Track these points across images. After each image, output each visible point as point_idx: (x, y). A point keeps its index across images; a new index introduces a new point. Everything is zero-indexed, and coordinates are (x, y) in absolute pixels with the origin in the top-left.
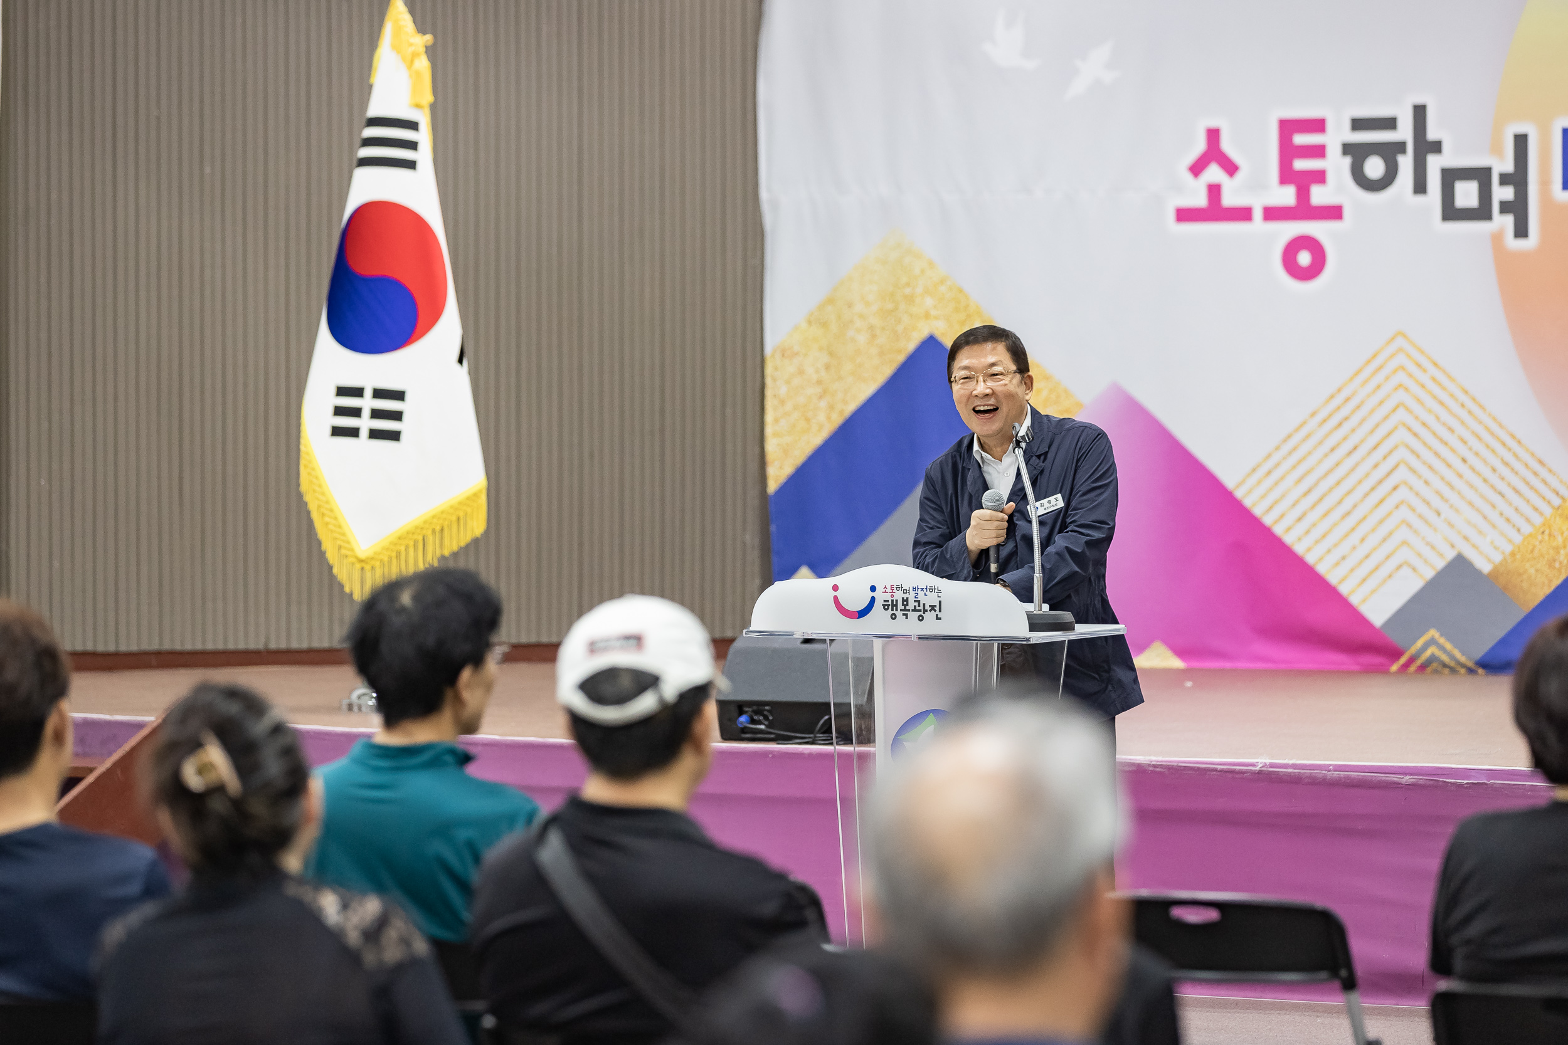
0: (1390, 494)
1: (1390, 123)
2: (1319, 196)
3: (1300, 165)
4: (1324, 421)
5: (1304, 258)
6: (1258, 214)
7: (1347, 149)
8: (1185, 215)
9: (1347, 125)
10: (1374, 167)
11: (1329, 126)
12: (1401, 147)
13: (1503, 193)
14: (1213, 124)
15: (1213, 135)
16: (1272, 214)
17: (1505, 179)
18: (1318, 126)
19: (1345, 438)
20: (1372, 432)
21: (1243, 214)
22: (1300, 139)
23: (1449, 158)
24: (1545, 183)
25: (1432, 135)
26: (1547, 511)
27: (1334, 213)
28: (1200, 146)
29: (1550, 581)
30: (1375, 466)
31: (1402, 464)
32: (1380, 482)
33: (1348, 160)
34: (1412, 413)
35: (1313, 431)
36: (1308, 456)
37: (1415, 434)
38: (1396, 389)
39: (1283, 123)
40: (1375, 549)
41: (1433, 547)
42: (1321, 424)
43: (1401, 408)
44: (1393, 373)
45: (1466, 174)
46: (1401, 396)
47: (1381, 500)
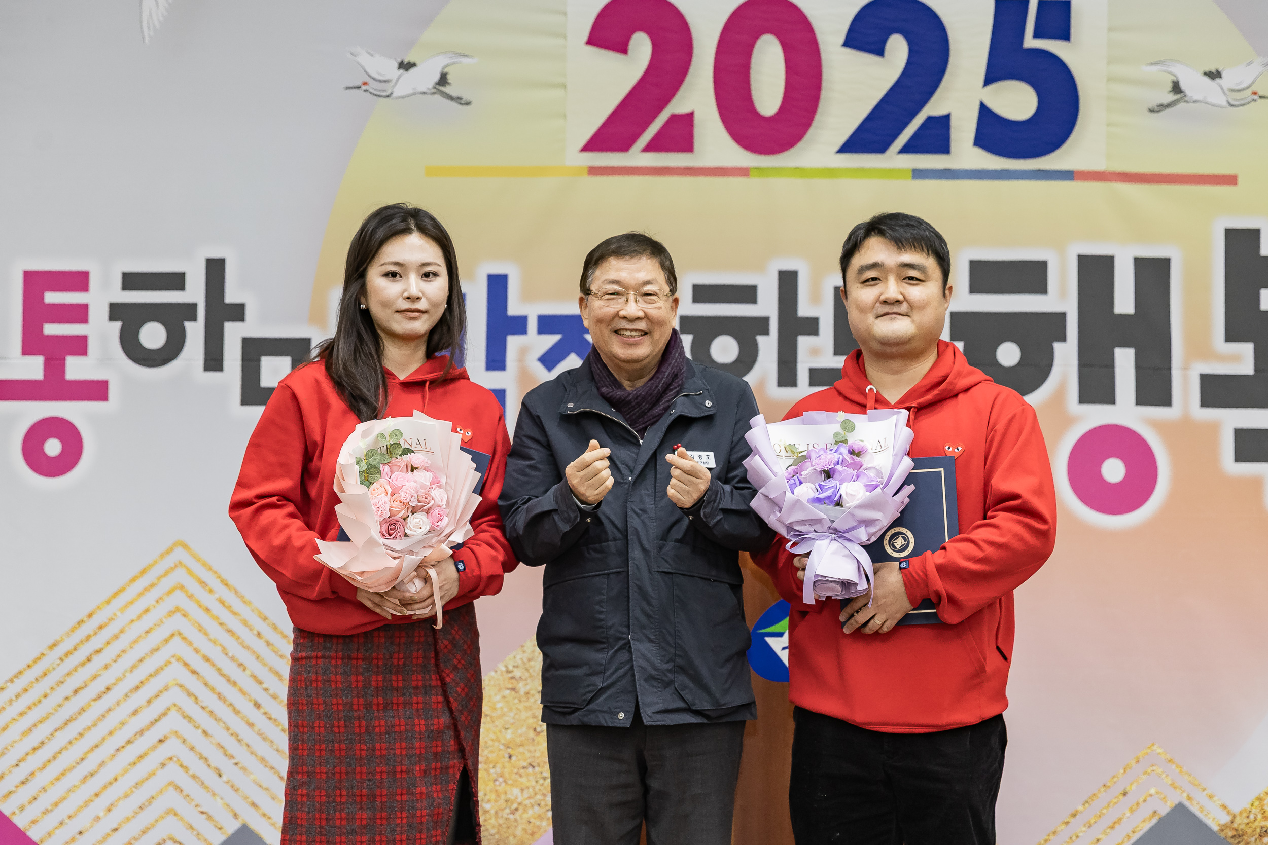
0: (154, 748)
1: (176, 281)
2: (77, 369)
3: (50, 329)
4: (68, 654)
5: (53, 447)
7: (116, 311)
9: (118, 282)
10: (153, 335)
11: (94, 282)
12: (189, 311)
16: (10, 390)
18: (79, 281)
19: (95, 677)
20: (132, 669)
22: (51, 298)
23: (254, 326)
25: (231, 296)
27: (96, 391)
30: (135, 712)
31: (173, 709)
32: (141, 733)
33: (118, 325)
34: (191, 644)
35: (51, 668)
36: (43, 699)
37: (194, 672)
38: (171, 614)
39: (29, 276)
40: (128, 819)
41: (209, 817)
42: (64, 658)
43: (177, 639)
44: (169, 593)
45: (276, 346)
46: (178, 622)
47: (141, 757)
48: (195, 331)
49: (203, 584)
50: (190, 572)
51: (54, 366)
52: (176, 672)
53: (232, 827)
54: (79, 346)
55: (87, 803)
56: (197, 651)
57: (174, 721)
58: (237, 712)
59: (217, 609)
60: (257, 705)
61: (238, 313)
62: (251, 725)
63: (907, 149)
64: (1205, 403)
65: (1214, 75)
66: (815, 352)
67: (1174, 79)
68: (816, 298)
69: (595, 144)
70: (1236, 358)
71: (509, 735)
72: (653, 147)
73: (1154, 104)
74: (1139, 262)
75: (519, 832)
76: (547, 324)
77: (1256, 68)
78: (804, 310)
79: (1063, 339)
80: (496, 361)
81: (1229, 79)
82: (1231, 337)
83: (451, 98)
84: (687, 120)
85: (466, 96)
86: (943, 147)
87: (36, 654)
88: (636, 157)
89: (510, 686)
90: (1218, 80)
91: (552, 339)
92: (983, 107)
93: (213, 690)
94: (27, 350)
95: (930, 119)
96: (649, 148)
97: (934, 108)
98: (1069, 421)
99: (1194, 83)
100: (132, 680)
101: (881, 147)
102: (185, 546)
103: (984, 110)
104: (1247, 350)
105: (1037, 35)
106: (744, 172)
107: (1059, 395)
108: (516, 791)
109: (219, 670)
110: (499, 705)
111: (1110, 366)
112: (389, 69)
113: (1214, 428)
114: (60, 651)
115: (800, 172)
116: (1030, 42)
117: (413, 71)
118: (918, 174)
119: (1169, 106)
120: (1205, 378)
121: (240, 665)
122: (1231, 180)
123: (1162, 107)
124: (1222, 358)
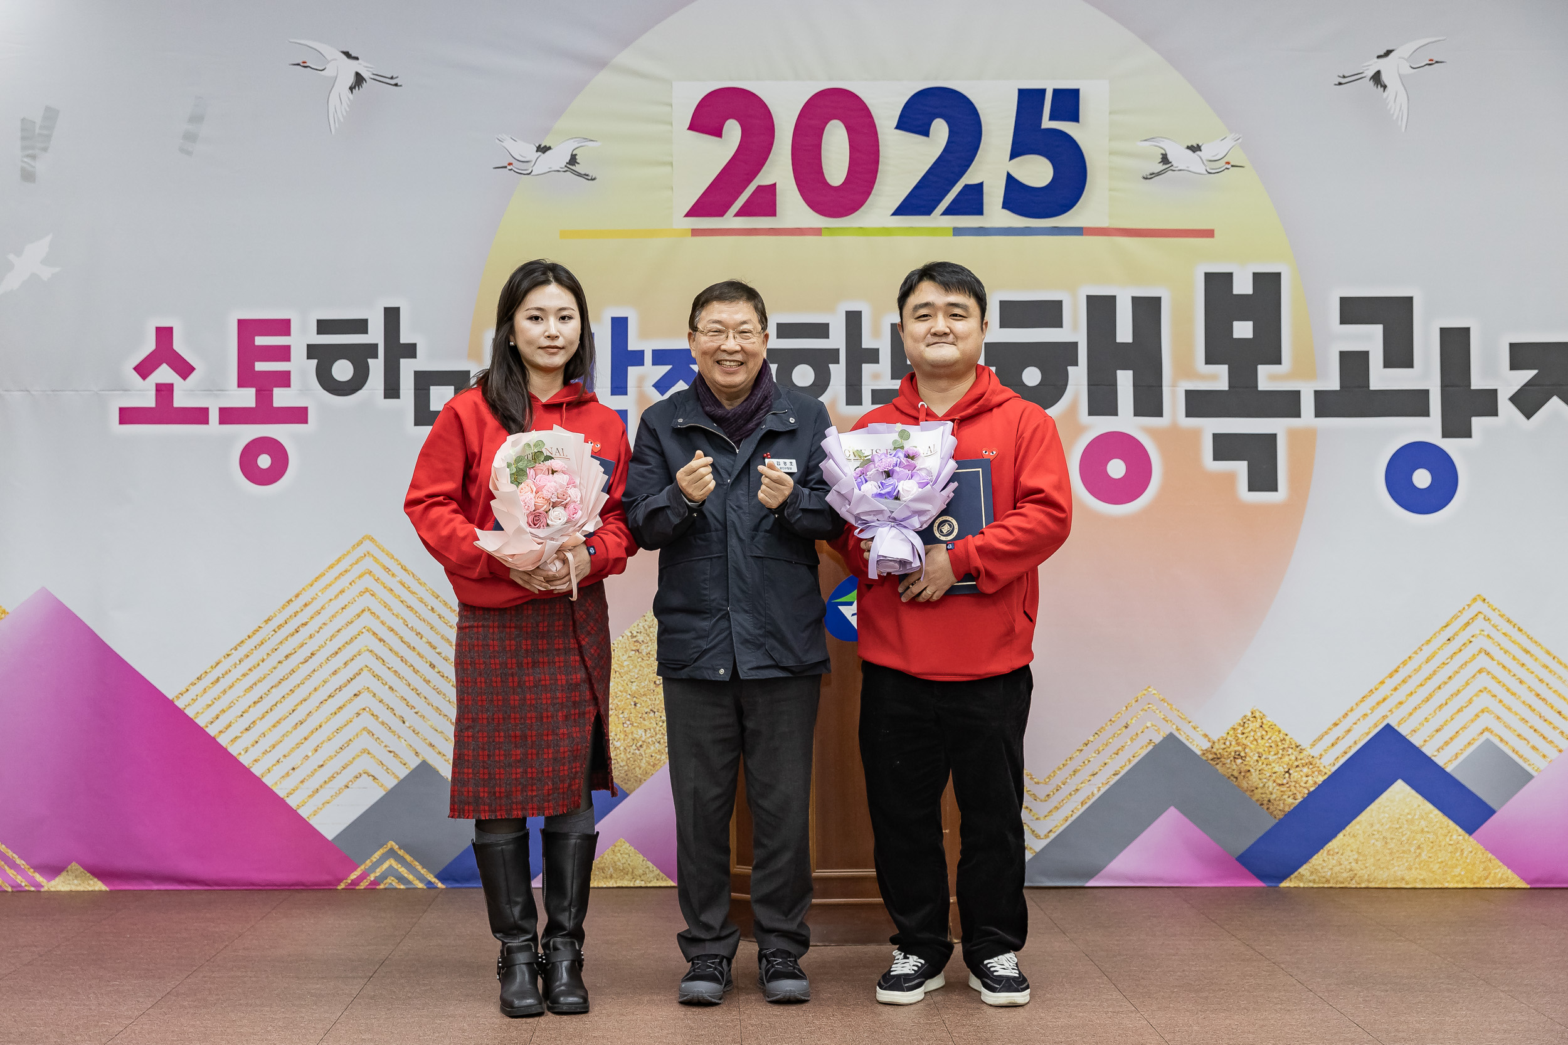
0: (350, 701)
1: (361, 326)
2: (282, 398)
3: (260, 366)
4: (280, 627)
5: (264, 461)
6: (214, 416)
7: (313, 351)
8: (128, 416)
9: (314, 327)
10: (343, 370)
11: (295, 327)
12: (371, 350)
14: (164, 322)
15: (164, 334)
16: (229, 416)
18: (283, 327)
19: (302, 645)
20: (332, 638)
21: (199, 416)
22: (260, 341)
23: (424, 362)
25: (403, 340)
27: (298, 415)
28: (149, 345)
30: (335, 673)
31: (365, 669)
32: (340, 689)
33: (314, 362)
34: (378, 617)
35: (267, 638)
36: (261, 663)
37: (381, 640)
38: (362, 594)
39: (241, 323)
40: (331, 758)
41: (396, 755)
42: (277, 630)
43: (367, 613)
44: (360, 577)
45: (442, 378)
46: (367, 601)
47: (341, 708)
48: (377, 367)
49: (388, 570)
50: (376, 560)
51: (264, 396)
52: (367, 640)
53: (414, 763)
54: (284, 379)
55: (298, 745)
56: (383, 623)
57: (365, 679)
58: (416, 672)
59: (399, 590)
60: (432, 666)
61: (411, 351)
62: (428, 682)
63: (947, 212)
64: (1189, 414)
65: (1194, 149)
66: (876, 376)
67: (1164, 152)
68: (876, 333)
69: (696, 211)
70: (1214, 377)
71: (634, 687)
72: (742, 213)
73: (1147, 173)
74: (1136, 301)
75: (643, 764)
76: (660, 357)
77: (1229, 143)
78: (867, 343)
79: (1076, 364)
80: (619, 387)
81: (1207, 152)
82: (1210, 360)
83: (580, 175)
84: (770, 191)
85: (592, 174)
86: (978, 210)
87: (256, 627)
88: (730, 220)
89: (634, 648)
90: (1198, 153)
91: (665, 369)
92: (1008, 174)
93: (396, 654)
94: (241, 384)
95: (967, 187)
96: (738, 214)
97: (970, 178)
98: (1081, 429)
99: (1179, 156)
100: (332, 647)
101: (927, 211)
102: (372, 540)
103: (1010, 178)
104: (1223, 370)
105: (1052, 118)
106: (817, 232)
107: (1073, 408)
108: (641, 732)
109: (401, 638)
110: (626, 663)
111: (1113, 385)
112: (530, 153)
113: (1196, 433)
114: (274, 624)
115: (862, 231)
116: (1047, 123)
117: (548, 153)
118: (958, 232)
119: (1159, 174)
120: (1188, 393)
121: (418, 634)
122: (1209, 233)
123: (1154, 175)
124: (1203, 377)
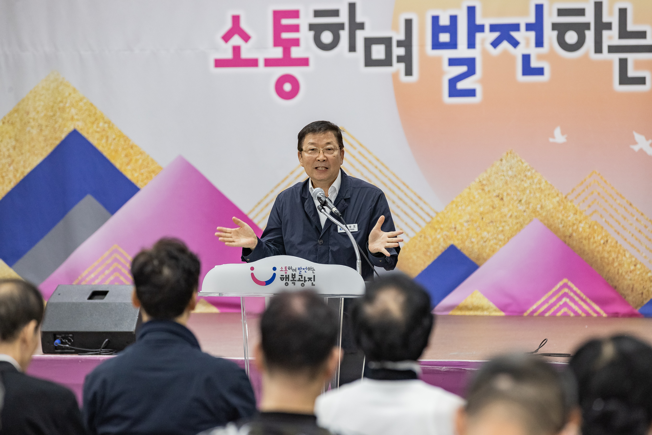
1: (335, 13)
2: (296, 53)
3: (285, 35)
5: (287, 87)
6: (261, 63)
7: (312, 27)
8: (219, 63)
9: (312, 14)
10: (327, 37)
11: (302, 14)
12: (341, 26)
13: (398, 51)
14: (236, 13)
15: (236, 19)
16: (269, 63)
17: (400, 44)
18: (295, 14)
21: (253, 63)
22: (285, 22)
23: (368, 32)
24: (422, 46)
25: (359, 19)
26: (423, 224)
27: (304, 62)
28: (228, 25)
29: (425, 262)
33: (313, 32)
39: (275, 13)
45: (378, 41)
48: (344, 35)
49: (352, 146)
51: (287, 52)
54: (296, 42)
59: (358, 156)
61: (361, 26)
66: (610, 38)
68: (611, 13)
76: (493, 28)
78: (606, 19)
80: (471, 44)
91: (496, 35)
94: (275, 44)
